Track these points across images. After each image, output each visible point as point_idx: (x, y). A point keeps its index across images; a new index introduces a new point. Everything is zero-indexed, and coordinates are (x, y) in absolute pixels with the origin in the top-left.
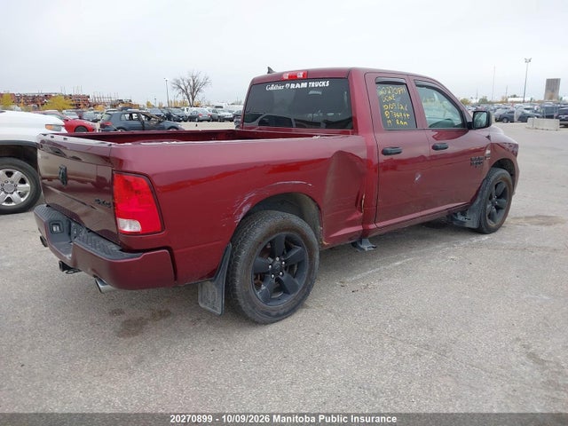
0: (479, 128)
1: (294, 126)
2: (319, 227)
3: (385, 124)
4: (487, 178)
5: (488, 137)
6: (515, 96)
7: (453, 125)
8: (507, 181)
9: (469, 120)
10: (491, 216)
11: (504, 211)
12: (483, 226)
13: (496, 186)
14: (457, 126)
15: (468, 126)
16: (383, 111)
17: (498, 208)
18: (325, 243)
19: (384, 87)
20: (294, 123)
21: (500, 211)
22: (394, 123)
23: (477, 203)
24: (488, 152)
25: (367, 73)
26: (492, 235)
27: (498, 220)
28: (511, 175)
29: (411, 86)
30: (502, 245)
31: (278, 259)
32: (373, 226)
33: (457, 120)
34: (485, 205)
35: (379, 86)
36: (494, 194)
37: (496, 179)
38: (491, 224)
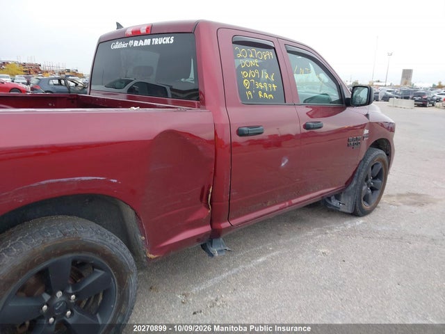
0: (358, 106)
1: (170, 95)
2: (140, 236)
3: (243, 96)
4: (364, 159)
5: (367, 116)
6: (379, 81)
7: (329, 101)
8: (383, 162)
9: (348, 95)
10: (366, 199)
11: (379, 192)
12: (358, 210)
13: (372, 167)
14: (334, 102)
15: (346, 102)
16: (241, 79)
17: (373, 189)
18: (151, 256)
19: (243, 49)
20: (169, 92)
21: (375, 192)
22: (255, 95)
23: (353, 186)
24: (366, 132)
25: (220, 28)
26: (367, 218)
27: (373, 202)
28: (387, 155)
29: (281, 51)
30: (378, 232)
31: (59, 294)
32: (225, 225)
33: (335, 96)
34: (361, 188)
35: (237, 47)
36: (370, 175)
37: (373, 160)
38: (366, 206)
